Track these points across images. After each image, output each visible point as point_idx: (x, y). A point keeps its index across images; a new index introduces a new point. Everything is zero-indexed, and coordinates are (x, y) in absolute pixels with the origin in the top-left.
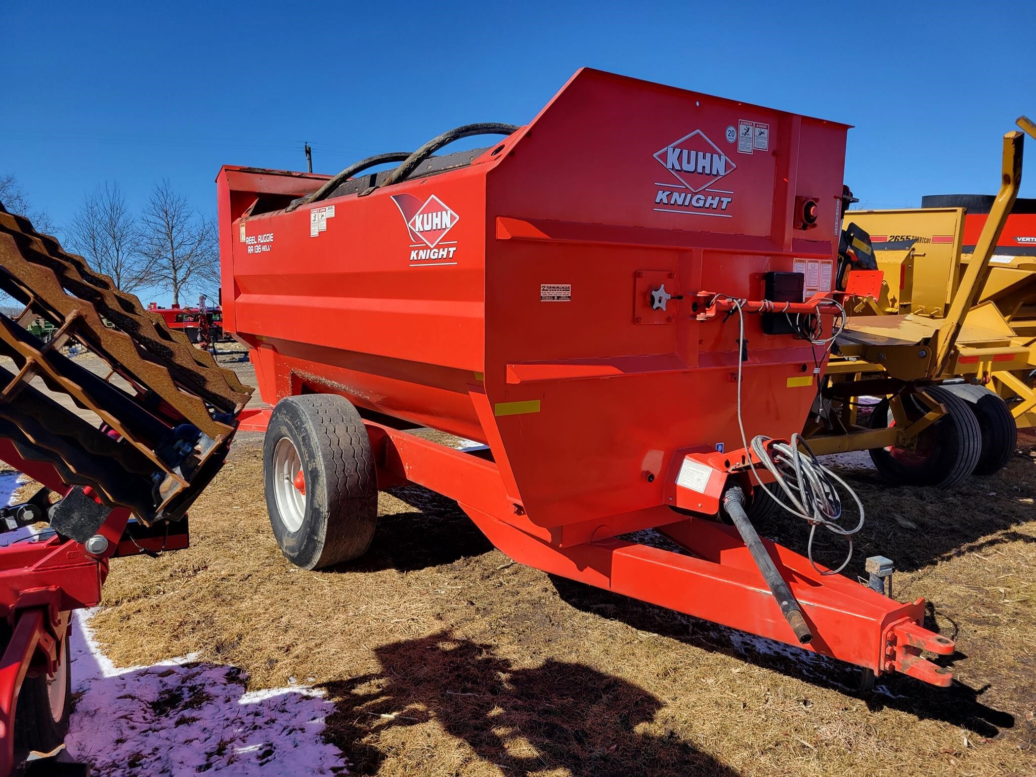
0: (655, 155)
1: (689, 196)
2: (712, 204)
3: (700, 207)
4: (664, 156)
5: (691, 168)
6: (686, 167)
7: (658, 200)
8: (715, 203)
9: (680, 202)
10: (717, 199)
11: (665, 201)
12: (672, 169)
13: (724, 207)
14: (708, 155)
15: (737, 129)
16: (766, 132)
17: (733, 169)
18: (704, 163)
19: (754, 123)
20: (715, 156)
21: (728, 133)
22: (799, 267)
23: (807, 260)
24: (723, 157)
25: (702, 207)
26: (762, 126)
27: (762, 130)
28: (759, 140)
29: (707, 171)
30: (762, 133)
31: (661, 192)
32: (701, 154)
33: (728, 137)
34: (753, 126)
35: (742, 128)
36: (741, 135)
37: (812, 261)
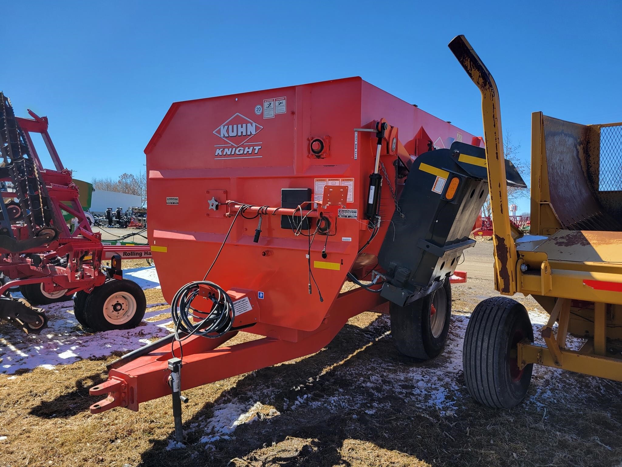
0: (214, 132)
1: (234, 149)
2: (249, 151)
3: (241, 154)
4: (219, 132)
5: (234, 134)
6: (231, 134)
7: (216, 154)
8: (250, 151)
9: (229, 153)
10: (252, 148)
11: (220, 154)
12: (224, 137)
13: (256, 152)
14: (244, 125)
15: (262, 106)
16: (284, 102)
17: (261, 129)
18: (242, 130)
19: (274, 99)
20: (249, 125)
21: (256, 110)
22: (320, 185)
23: (327, 179)
24: (254, 124)
25: (242, 154)
26: (281, 99)
27: (281, 101)
28: (279, 108)
29: (244, 134)
30: (280, 103)
31: (218, 150)
32: (240, 126)
33: (256, 112)
34: (273, 101)
35: (266, 104)
36: (265, 108)
37: (332, 180)
